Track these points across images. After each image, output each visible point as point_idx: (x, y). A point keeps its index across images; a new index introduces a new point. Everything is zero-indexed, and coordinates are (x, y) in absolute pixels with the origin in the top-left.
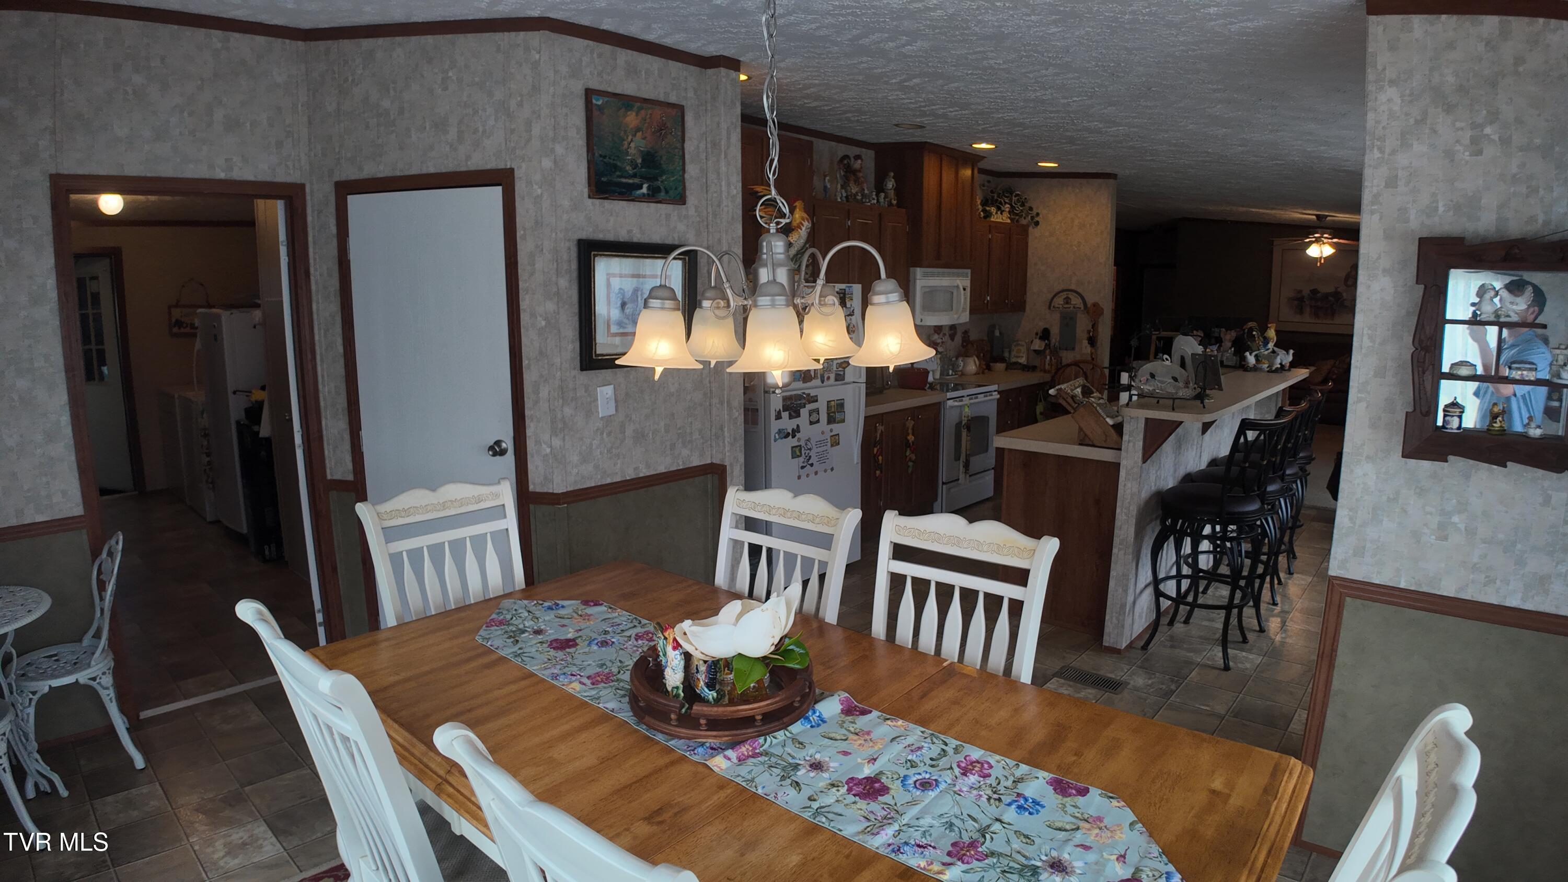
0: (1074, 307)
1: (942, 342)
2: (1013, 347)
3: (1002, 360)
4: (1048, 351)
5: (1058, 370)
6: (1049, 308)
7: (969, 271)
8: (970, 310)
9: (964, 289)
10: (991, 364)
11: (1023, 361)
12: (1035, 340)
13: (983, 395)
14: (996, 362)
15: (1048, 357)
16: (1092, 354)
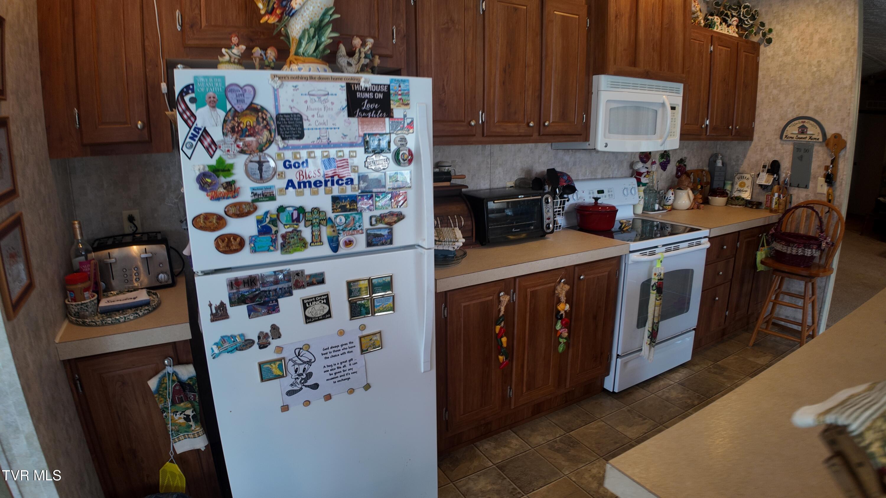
0: (810, 138)
1: (648, 172)
2: (736, 180)
3: (722, 193)
4: (776, 187)
5: (787, 211)
6: (781, 138)
7: (681, 86)
8: (681, 135)
9: (673, 108)
10: (710, 198)
11: (746, 195)
12: (761, 174)
13: (686, 244)
14: (716, 195)
15: (776, 195)
16: (829, 194)
